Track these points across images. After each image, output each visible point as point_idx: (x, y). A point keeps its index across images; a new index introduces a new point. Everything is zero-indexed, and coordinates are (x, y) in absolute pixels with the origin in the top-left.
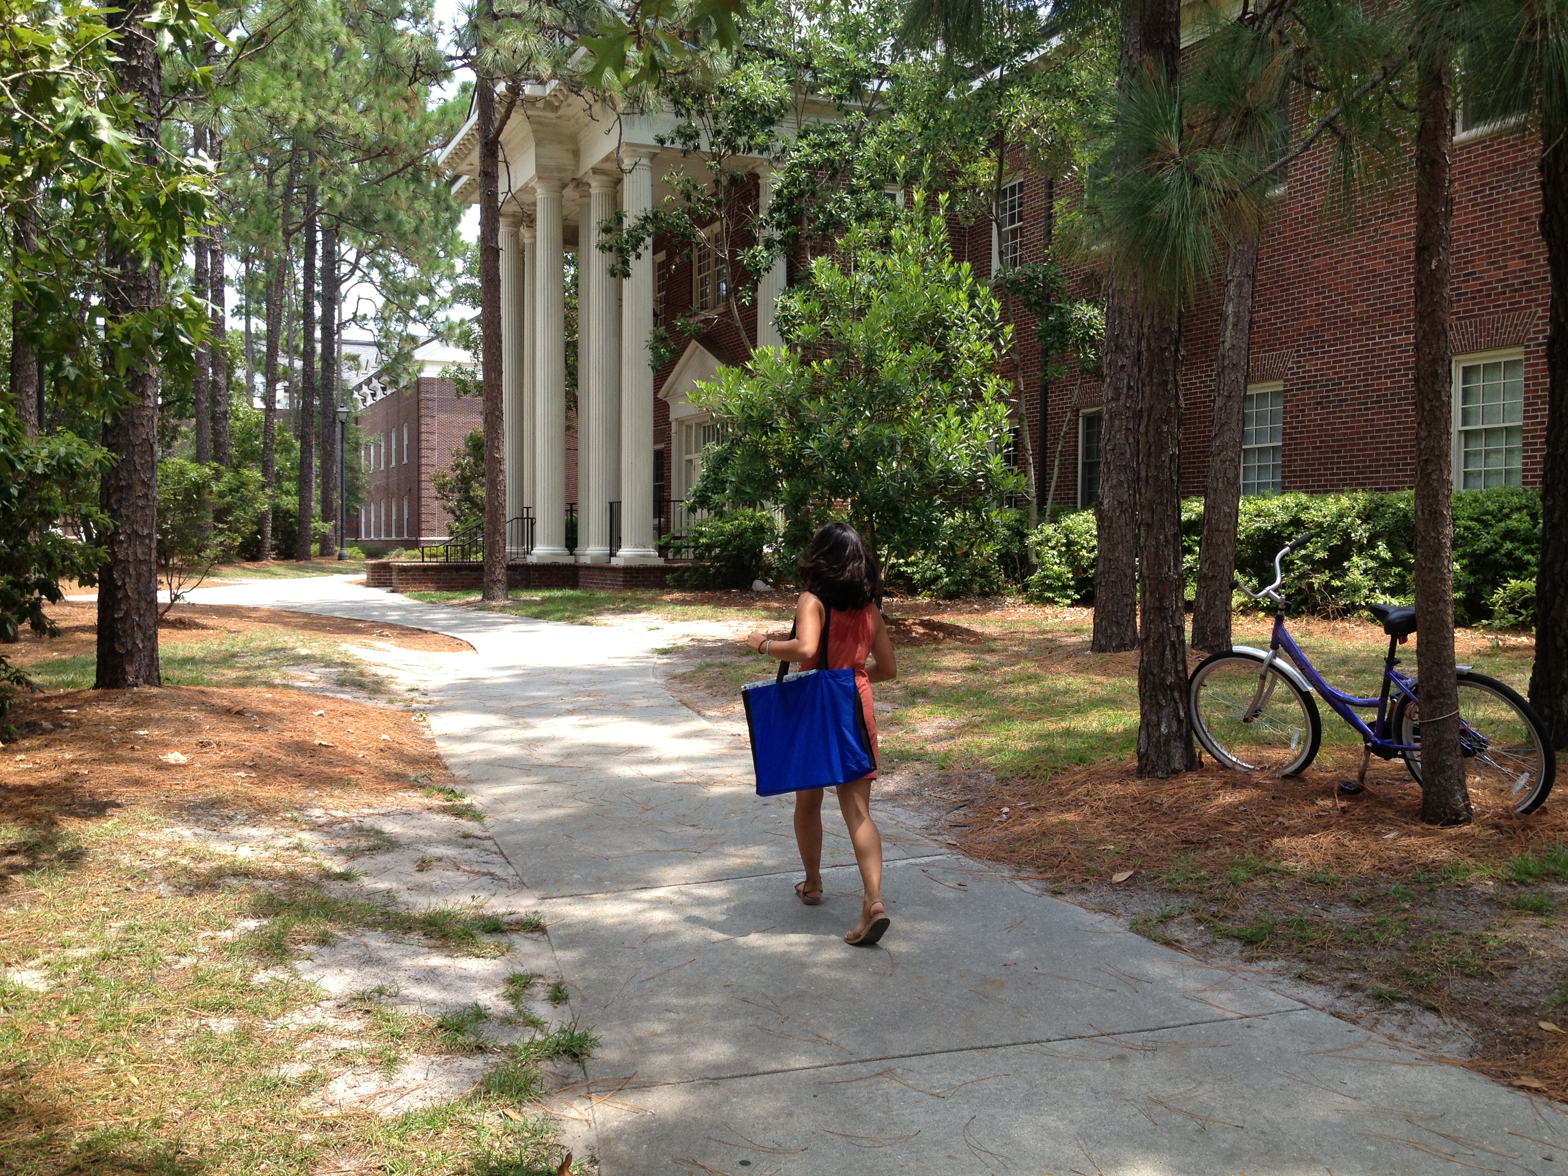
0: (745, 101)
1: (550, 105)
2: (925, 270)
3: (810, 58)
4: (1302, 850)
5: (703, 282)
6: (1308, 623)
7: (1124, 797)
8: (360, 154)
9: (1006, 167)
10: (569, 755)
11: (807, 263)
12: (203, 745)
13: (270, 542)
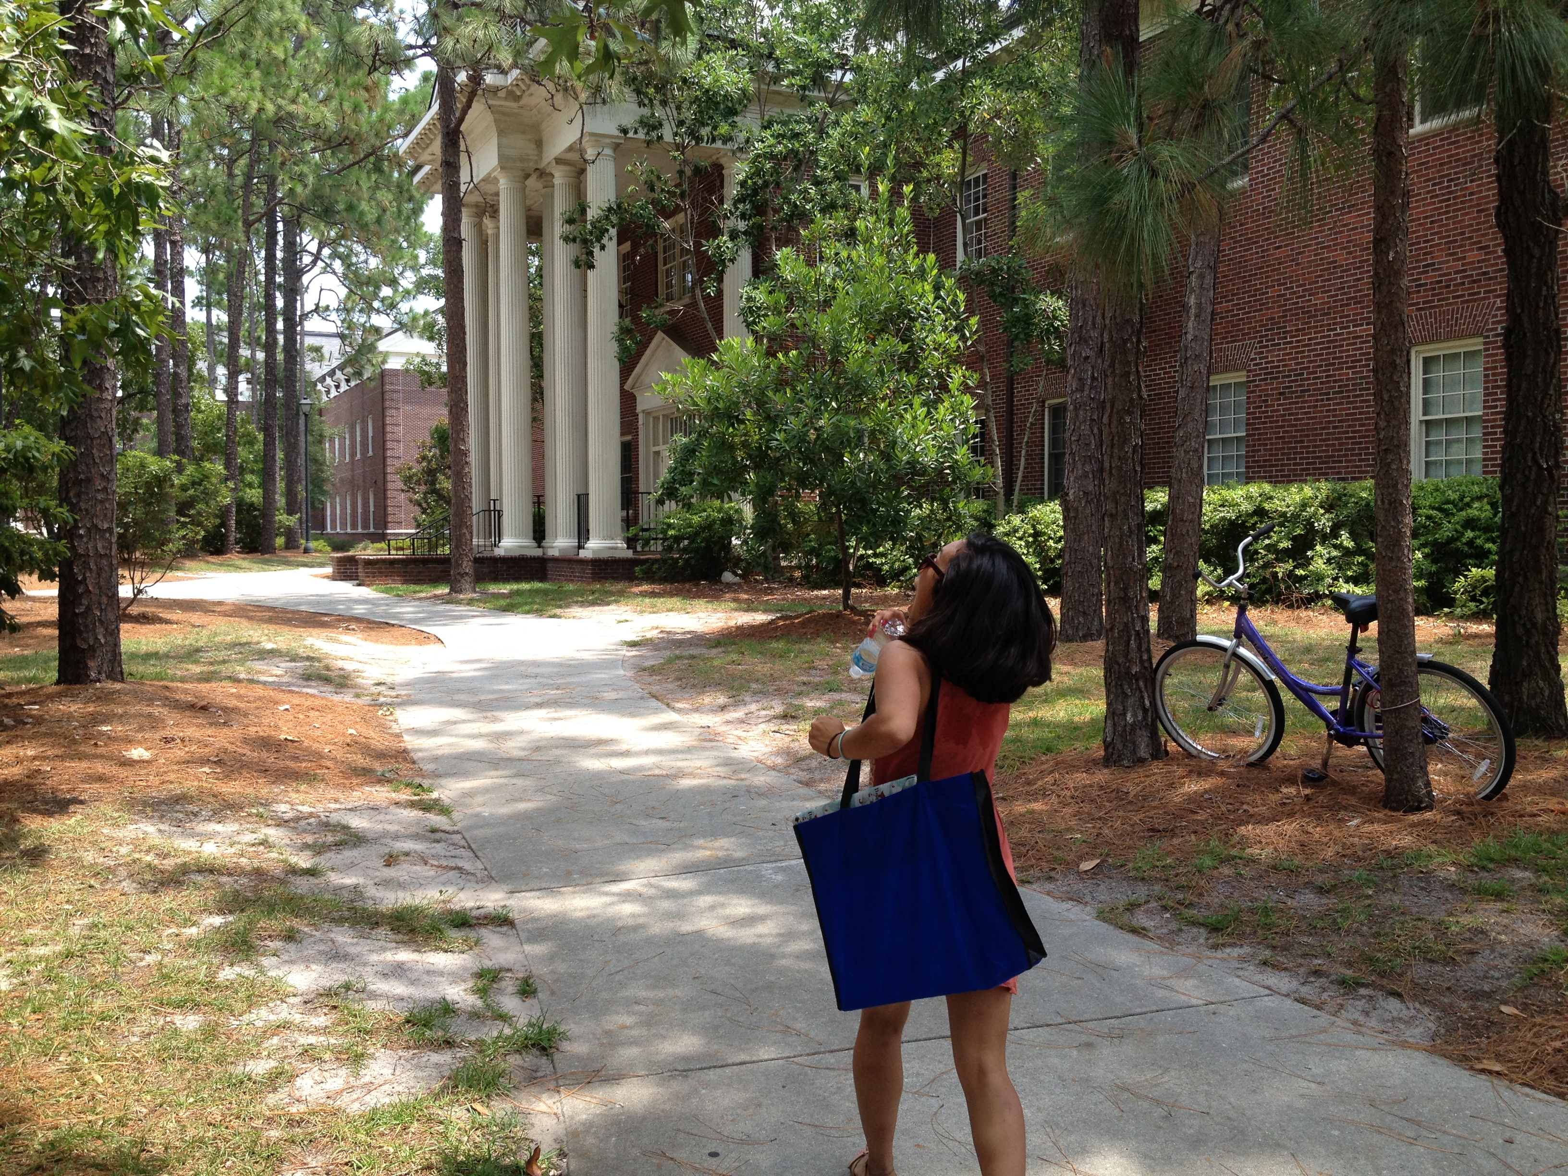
0: (707, 91)
1: (512, 95)
2: (890, 262)
3: (772, 48)
4: (1266, 837)
5: (668, 273)
6: (1272, 612)
7: (1091, 786)
8: (320, 144)
9: (970, 159)
10: (538, 749)
11: (770, 254)
12: (167, 740)
13: (234, 535)
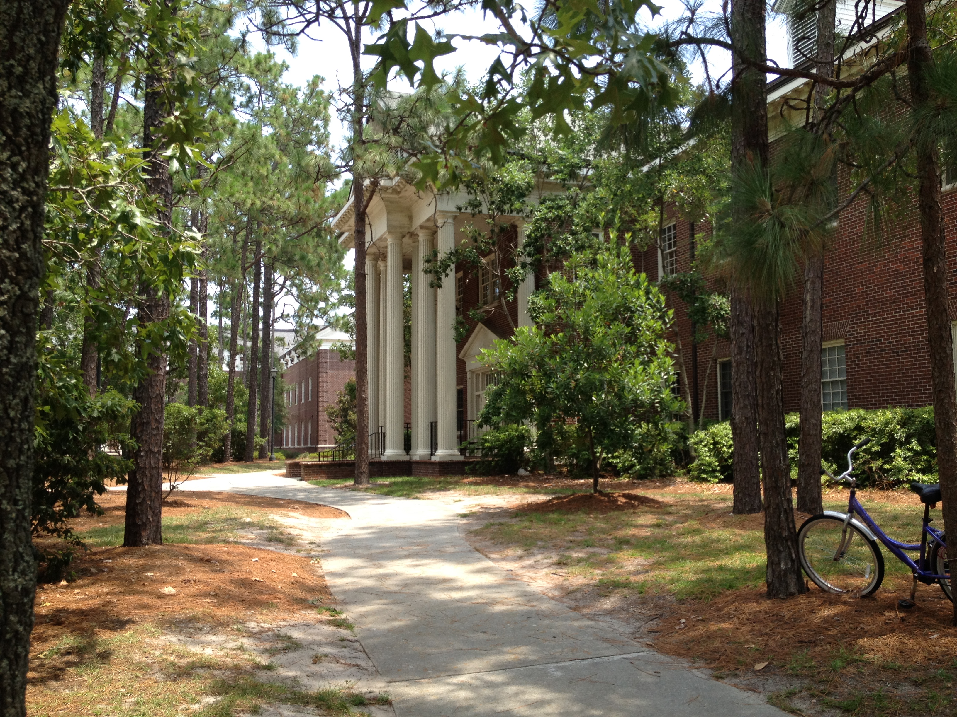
0: (507, 184)
1: (396, 191)
2: (618, 278)
3: (546, 158)
4: (878, 646)
5: (485, 289)
6: (870, 492)
7: (760, 612)
8: (286, 222)
9: (665, 216)
10: (406, 585)
11: (546, 276)
12: (186, 582)
13: (230, 451)
